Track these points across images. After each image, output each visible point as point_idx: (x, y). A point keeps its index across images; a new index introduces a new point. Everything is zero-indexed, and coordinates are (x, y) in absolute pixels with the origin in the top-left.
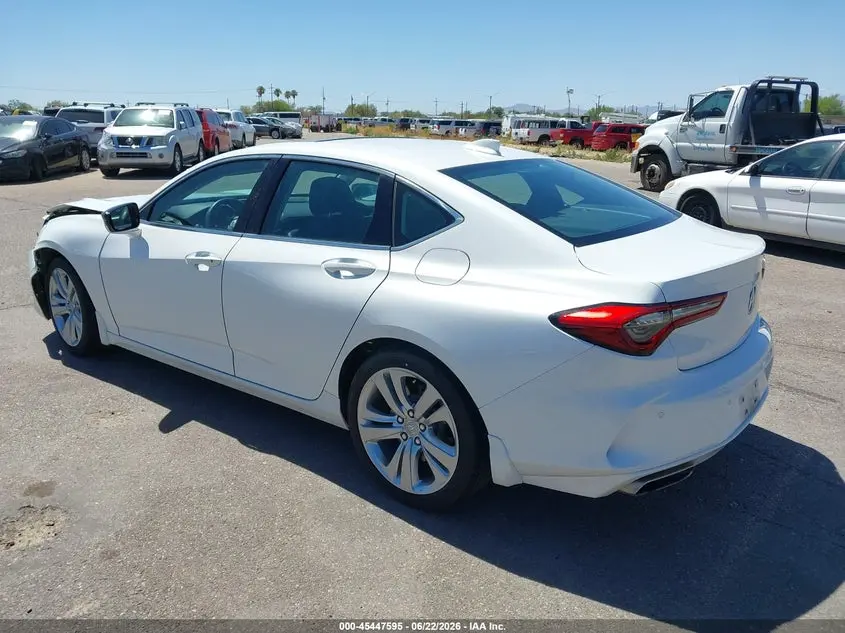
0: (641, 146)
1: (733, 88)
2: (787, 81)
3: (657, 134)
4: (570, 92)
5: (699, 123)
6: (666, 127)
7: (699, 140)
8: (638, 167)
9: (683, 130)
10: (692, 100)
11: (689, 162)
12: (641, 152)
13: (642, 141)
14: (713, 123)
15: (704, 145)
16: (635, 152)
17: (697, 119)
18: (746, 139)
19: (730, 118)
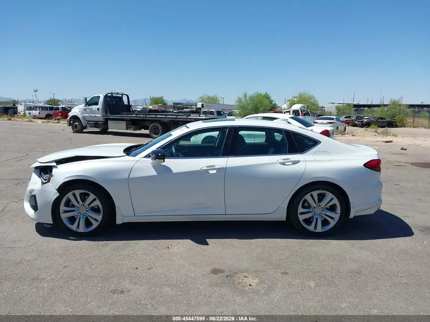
0: (70, 116)
1: (100, 95)
2: (118, 94)
3: (76, 111)
4: (36, 91)
5: (90, 107)
6: (79, 108)
7: (91, 113)
8: (70, 125)
9: (85, 110)
10: (86, 99)
11: (89, 121)
12: (70, 118)
13: (71, 114)
14: (94, 107)
15: (93, 115)
16: (68, 118)
17: (89, 106)
18: (106, 112)
19: (100, 106)
